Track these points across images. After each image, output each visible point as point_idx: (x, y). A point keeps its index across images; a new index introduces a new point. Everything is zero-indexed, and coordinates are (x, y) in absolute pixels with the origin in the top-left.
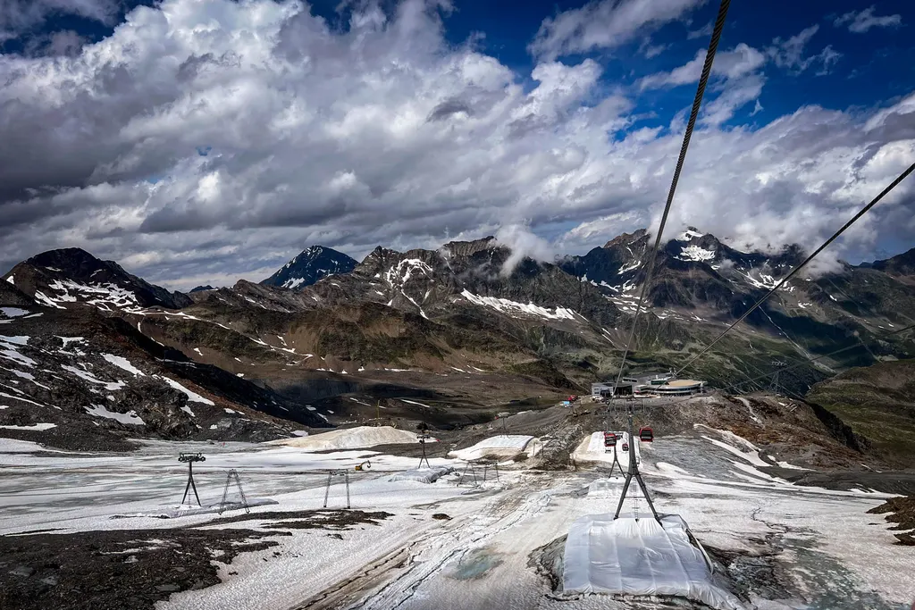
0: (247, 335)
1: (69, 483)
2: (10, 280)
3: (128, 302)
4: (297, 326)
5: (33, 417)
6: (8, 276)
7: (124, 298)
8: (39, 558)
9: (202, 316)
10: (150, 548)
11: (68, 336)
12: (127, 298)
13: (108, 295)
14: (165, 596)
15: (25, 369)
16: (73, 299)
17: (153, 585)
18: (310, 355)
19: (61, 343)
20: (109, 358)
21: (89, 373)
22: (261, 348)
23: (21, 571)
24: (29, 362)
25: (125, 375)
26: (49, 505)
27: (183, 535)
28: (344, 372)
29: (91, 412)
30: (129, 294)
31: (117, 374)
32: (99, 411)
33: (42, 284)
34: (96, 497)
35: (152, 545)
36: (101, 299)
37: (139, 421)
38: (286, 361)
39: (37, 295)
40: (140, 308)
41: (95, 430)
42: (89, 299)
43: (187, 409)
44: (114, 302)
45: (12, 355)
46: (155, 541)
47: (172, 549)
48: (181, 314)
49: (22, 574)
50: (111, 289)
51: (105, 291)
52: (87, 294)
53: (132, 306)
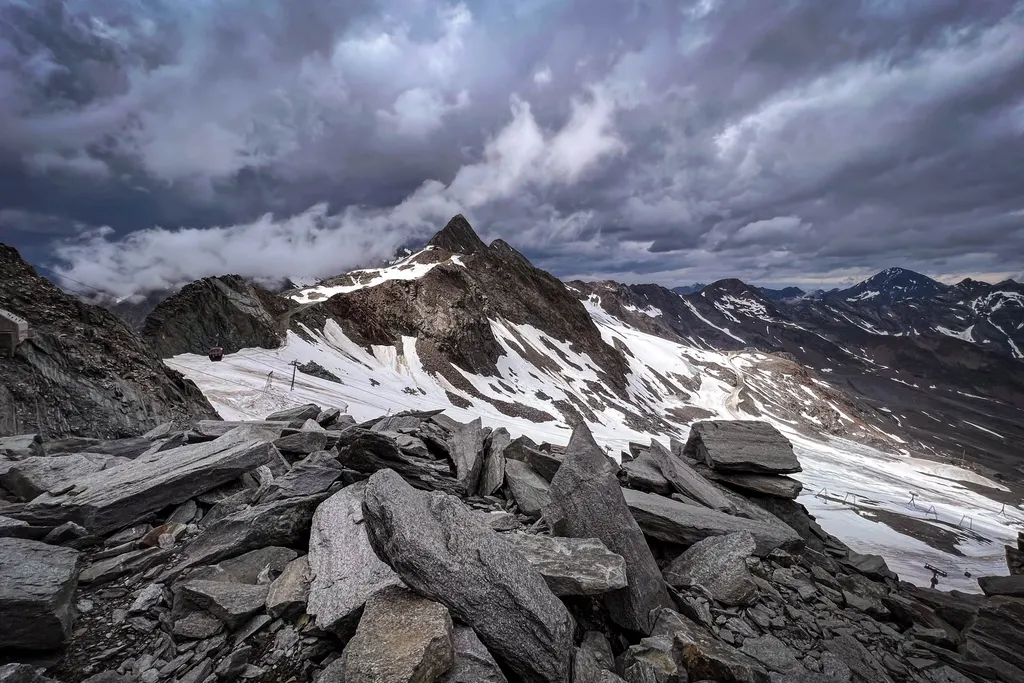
0: (838, 345)
3: (761, 312)
6: (702, 292)
7: (759, 309)
13: (750, 307)
18: (886, 367)
20: (803, 387)
21: (797, 394)
22: (847, 356)
24: (775, 386)
25: (811, 398)
28: (915, 386)
30: (762, 307)
31: (808, 397)
32: (805, 415)
33: (718, 297)
36: (746, 308)
40: (768, 317)
42: (740, 308)
43: (840, 421)
44: (753, 311)
48: (793, 324)
50: (752, 303)
51: (748, 303)
52: (739, 305)
53: (763, 315)
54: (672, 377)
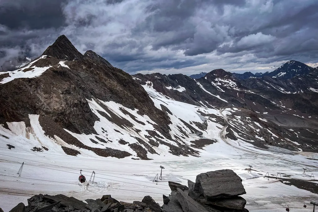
0: (269, 100)
2: (206, 78)
3: (234, 86)
4: (286, 98)
5: (250, 139)
7: (233, 84)
9: (256, 93)
13: (229, 83)
15: (243, 126)
16: (220, 84)
18: (291, 109)
19: (246, 118)
20: (255, 123)
22: (274, 105)
28: (303, 117)
30: (234, 83)
32: (257, 137)
33: (213, 79)
36: (227, 84)
37: (263, 140)
38: (282, 110)
39: (212, 82)
40: (237, 88)
42: (224, 84)
43: (272, 138)
44: (231, 86)
45: (240, 121)
48: (249, 91)
50: (229, 81)
51: (228, 82)
52: (223, 82)
53: (235, 87)
54: (193, 123)
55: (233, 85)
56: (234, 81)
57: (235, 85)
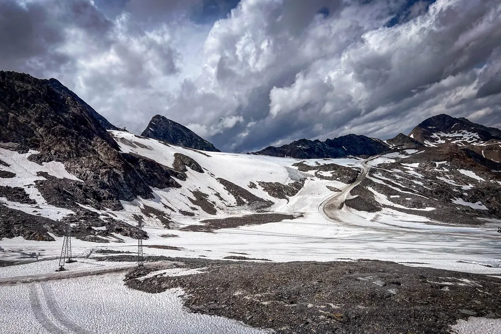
1: (442, 240)
2: (412, 136)
3: (474, 140)
5: (424, 204)
6: (410, 134)
7: (471, 137)
8: (391, 277)
10: (460, 284)
11: (438, 161)
12: (474, 137)
13: (462, 137)
14: (466, 317)
15: (419, 180)
16: (443, 142)
17: (456, 308)
19: (435, 165)
20: (462, 171)
21: (452, 181)
23: (379, 283)
24: (420, 176)
25: (473, 181)
26: (430, 250)
27: (486, 280)
29: (455, 202)
31: (468, 180)
32: (459, 201)
33: (427, 136)
34: (456, 249)
35: (462, 282)
36: (459, 140)
37: (484, 208)
39: (425, 142)
40: (482, 142)
41: (457, 212)
44: (466, 140)
45: (412, 172)
46: (464, 280)
47: (475, 288)
49: (379, 284)
50: (463, 134)
51: (460, 135)
52: (450, 138)
53: (477, 142)
54: (258, 186)
55: (471, 140)
56: (474, 132)
57: (476, 138)
